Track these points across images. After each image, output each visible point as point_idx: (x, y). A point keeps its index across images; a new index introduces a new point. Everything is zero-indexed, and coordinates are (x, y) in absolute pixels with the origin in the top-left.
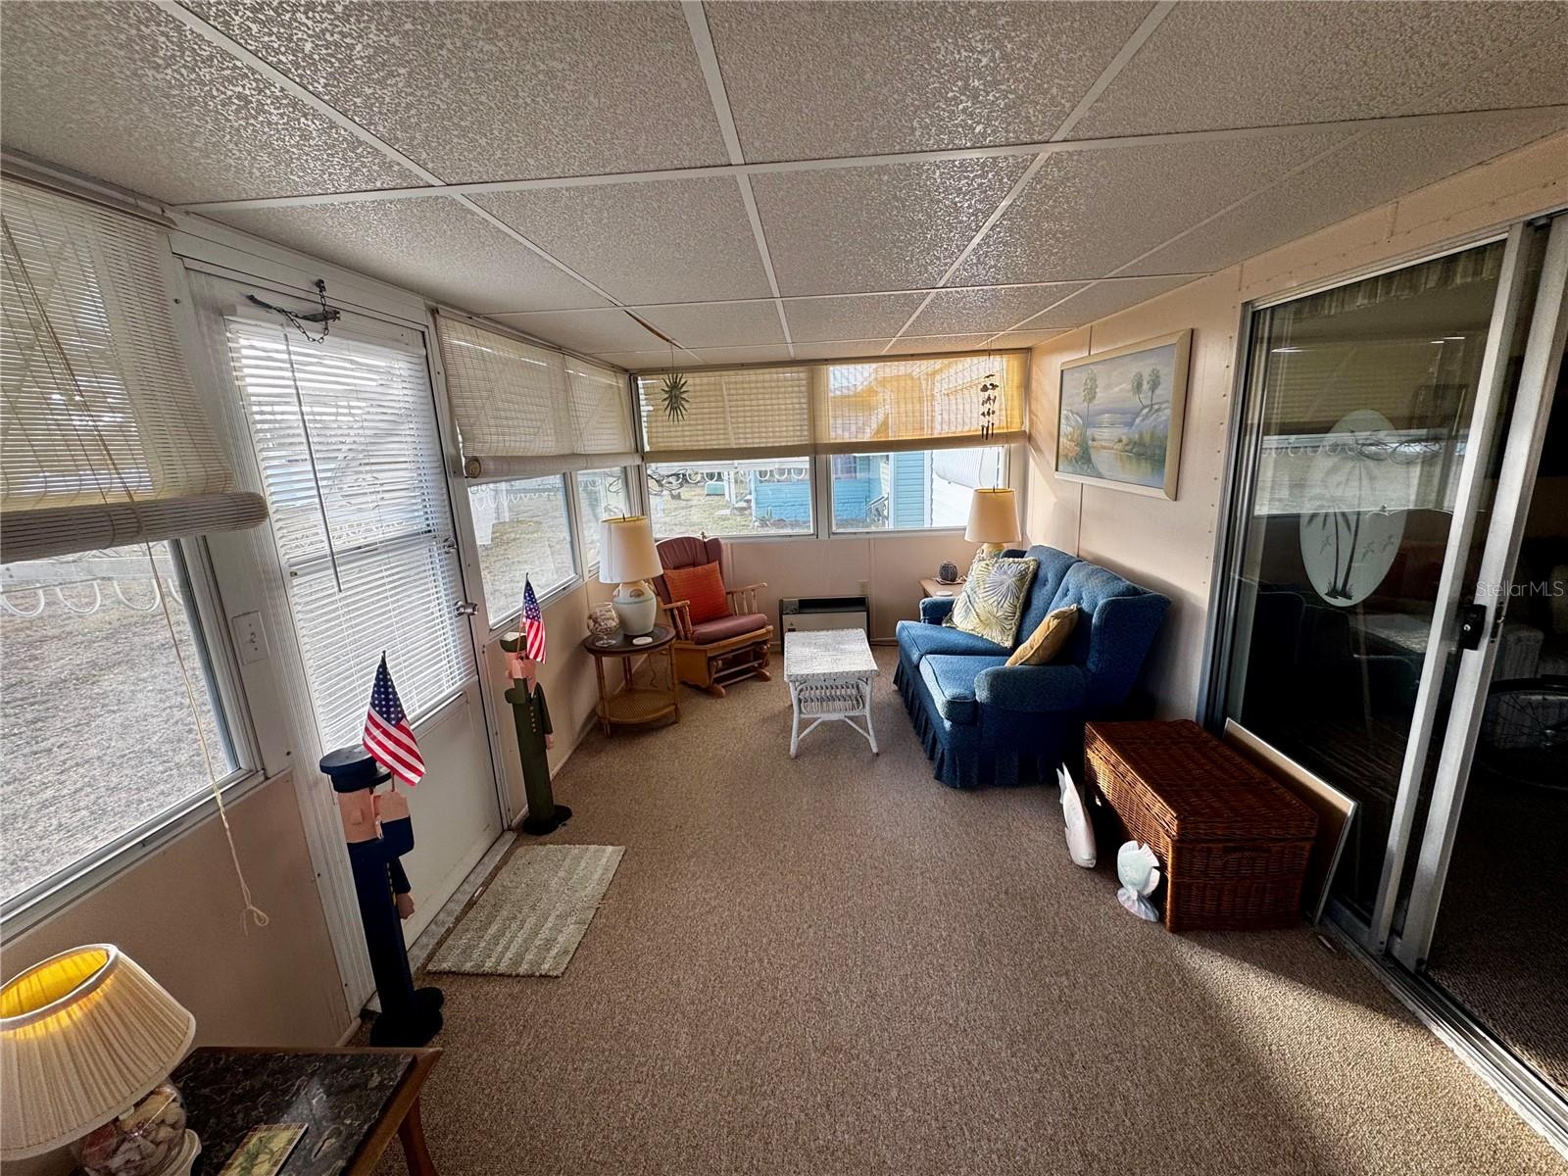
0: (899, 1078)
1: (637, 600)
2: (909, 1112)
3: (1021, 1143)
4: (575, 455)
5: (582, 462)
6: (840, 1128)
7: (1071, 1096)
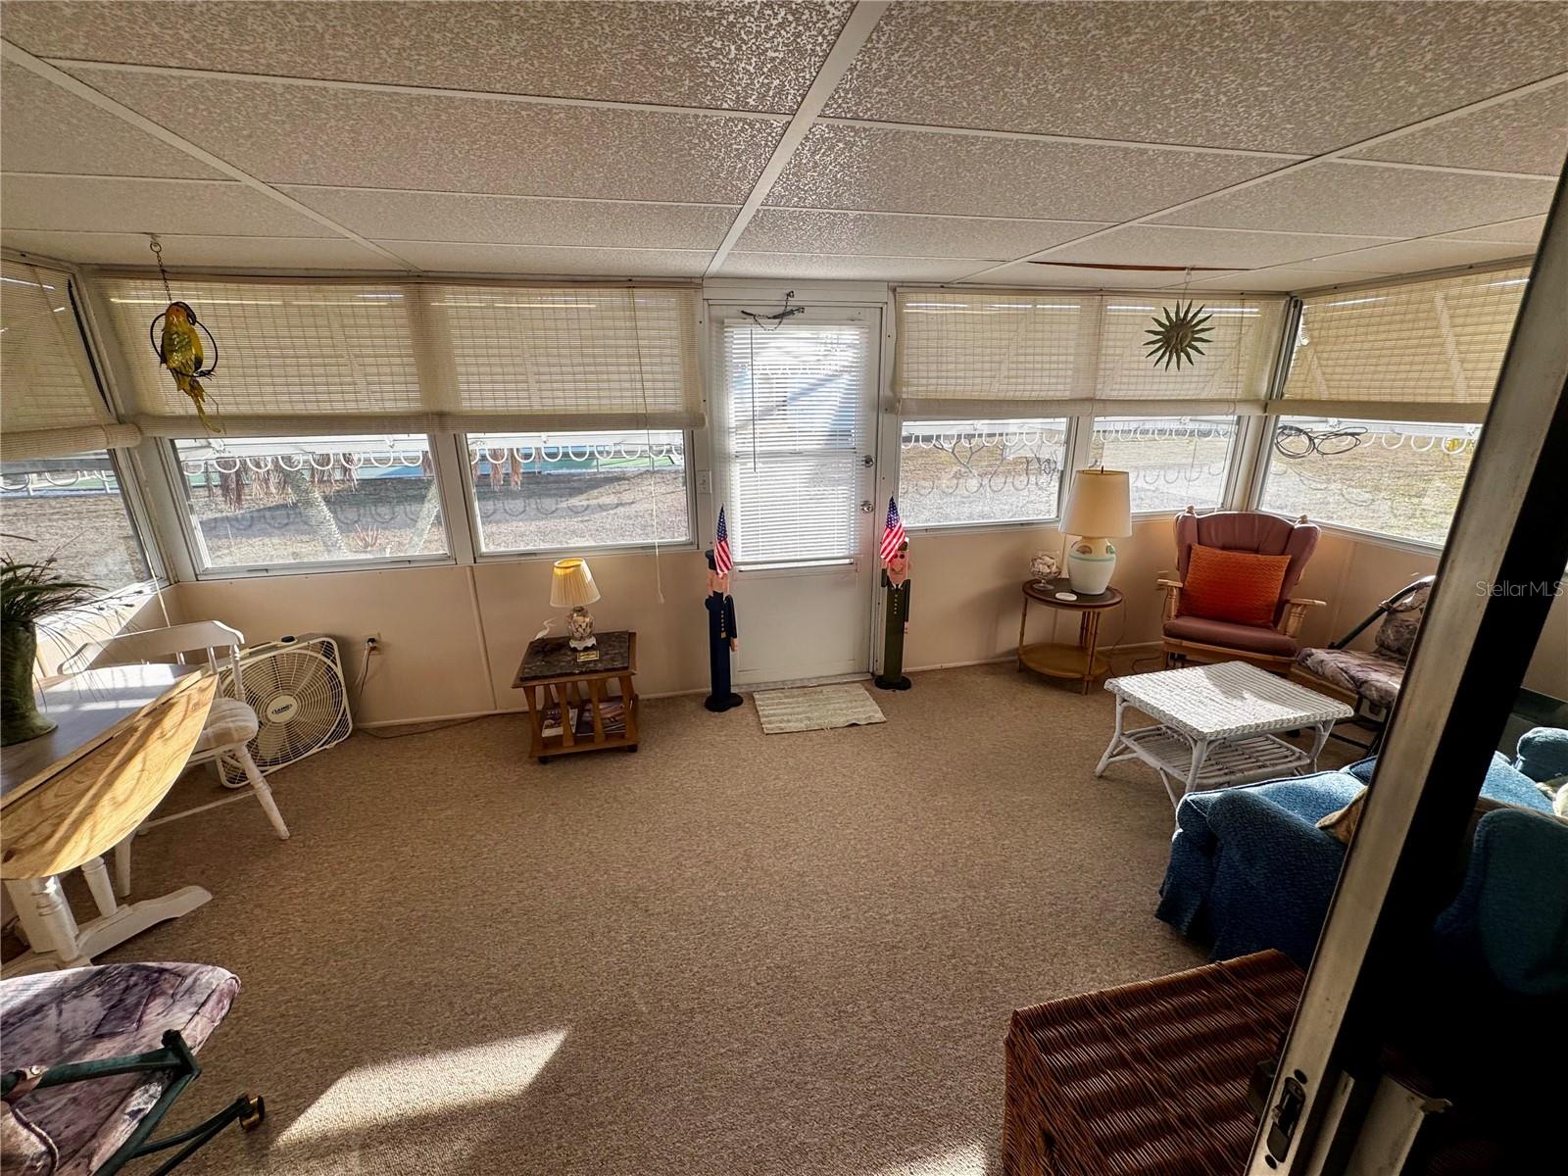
0: (734, 896)
1: (1082, 556)
2: (710, 903)
3: (695, 969)
4: (1091, 400)
5: (1097, 407)
6: (694, 870)
7: (739, 1008)
